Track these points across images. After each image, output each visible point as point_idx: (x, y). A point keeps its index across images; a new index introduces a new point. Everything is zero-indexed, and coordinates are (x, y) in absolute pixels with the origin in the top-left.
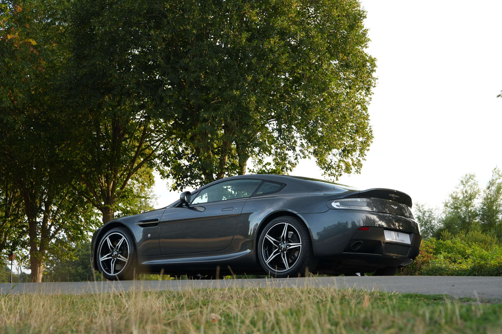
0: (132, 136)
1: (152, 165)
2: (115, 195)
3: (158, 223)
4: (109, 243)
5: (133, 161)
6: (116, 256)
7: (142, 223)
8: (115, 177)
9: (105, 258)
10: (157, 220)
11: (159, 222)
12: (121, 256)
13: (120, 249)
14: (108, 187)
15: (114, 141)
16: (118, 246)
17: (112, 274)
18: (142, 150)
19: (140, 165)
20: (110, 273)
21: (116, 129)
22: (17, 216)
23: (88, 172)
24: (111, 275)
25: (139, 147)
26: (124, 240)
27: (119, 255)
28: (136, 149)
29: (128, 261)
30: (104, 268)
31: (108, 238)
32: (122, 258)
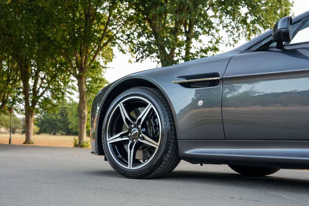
0: (99, 22)
1: (114, 44)
2: (87, 66)
3: (218, 80)
4: (124, 114)
5: (101, 40)
6: (137, 136)
7: (185, 81)
8: (87, 52)
9: (116, 138)
10: (216, 75)
11: (222, 79)
12: (146, 137)
13: (144, 125)
14: (82, 60)
15: (86, 25)
16: (140, 120)
17: (130, 167)
18: (107, 32)
19: (105, 45)
20: (127, 164)
21: (87, 16)
22: (15, 81)
23: (67, 49)
24: (128, 168)
25: (105, 30)
26: (152, 109)
27: (142, 135)
28: (102, 32)
29: (160, 146)
30: (116, 154)
31: (121, 106)
32: (148, 141)
